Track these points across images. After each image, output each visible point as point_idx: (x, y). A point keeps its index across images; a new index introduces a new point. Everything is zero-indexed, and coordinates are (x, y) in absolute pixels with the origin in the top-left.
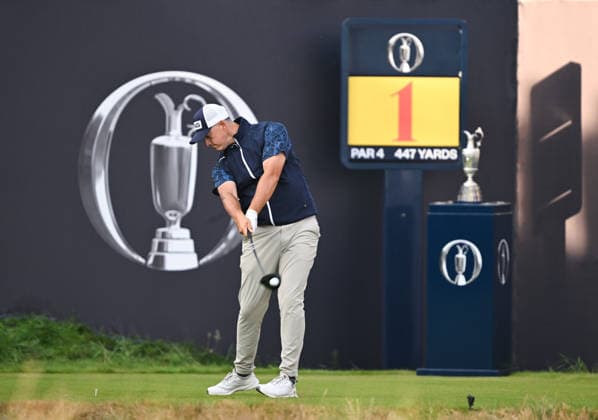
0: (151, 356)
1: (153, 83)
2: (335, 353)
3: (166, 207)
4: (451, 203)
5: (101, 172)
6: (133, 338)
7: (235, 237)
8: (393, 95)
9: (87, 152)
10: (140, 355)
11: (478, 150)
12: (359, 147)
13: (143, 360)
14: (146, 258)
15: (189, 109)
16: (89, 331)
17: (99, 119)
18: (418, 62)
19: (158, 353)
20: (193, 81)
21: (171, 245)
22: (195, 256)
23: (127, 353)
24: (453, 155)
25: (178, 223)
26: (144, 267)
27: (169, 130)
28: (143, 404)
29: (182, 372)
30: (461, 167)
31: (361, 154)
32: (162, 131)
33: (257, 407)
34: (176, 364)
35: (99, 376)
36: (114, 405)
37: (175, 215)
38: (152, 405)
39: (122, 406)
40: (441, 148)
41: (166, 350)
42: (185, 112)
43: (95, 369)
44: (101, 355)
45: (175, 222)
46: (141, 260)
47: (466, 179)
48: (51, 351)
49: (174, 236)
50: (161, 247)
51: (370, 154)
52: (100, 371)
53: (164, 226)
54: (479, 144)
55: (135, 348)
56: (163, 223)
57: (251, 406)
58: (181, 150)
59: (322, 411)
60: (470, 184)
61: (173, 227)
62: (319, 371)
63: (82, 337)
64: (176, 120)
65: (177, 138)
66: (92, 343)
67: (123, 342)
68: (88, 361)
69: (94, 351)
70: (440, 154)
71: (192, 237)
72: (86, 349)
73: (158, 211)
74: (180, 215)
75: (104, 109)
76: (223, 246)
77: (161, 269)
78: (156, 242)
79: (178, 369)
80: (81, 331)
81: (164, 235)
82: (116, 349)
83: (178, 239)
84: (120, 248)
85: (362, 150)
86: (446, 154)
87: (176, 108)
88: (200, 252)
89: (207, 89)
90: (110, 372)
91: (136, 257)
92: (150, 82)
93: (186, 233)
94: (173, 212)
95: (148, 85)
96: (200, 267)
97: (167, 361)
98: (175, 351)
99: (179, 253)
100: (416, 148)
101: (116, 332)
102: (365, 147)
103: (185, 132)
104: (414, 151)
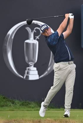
0: (25, 105)
2: (80, 104)
3: (29, 61)
5: (9, 51)
6: (20, 100)
7: (50, 70)
9: (5, 45)
10: (22, 105)
13: (23, 107)
14: (23, 76)
15: (36, 32)
16: (6, 98)
17: (9, 35)
19: (27, 105)
20: (37, 23)
21: (31, 72)
22: (38, 76)
23: (18, 105)
25: (33, 66)
26: (23, 79)
27: (30, 38)
28: (23, 120)
29: (35, 110)
32: (28, 39)
33: (57, 120)
34: (33, 108)
35: (10, 112)
36: (14, 120)
37: (32, 63)
38: (26, 120)
39: (17, 121)
41: (30, 104)
43: (8, 109)
44: (10, 106)
45: (32, 65)
46: (22, 77)
49: (32, 70)
50: (28, 73)
52: (10, 110)
53: (29, 67)
55: (20, 103)
56: (28, 66)
57: (55, 120)
58: (33, 44)
59: (77, 121)
61: (31, 67)
62: (75, 109)
63: (4, 100)
64: (32, 35)
65: (32, 40)
66: (7, 102)
67: (17, 101)
68: (6, 107)
69: (8, 104)
71: (37, 70)
72: (6, 104)
73: (27, 62)
74: (33, 63)
75: (10, 32)
76: (46, 72)
77: (28, 80)
78: (26, 71)
79: (33, 109)
80: (4, 98)
81: (29, 69)
82: (15, 103)
83: (33, 70)
84: (15, 73)
87: (32, 32)
88: (40, 74)
90: (13, 110)
91: (20, 76)
92: (24, 24)
93: (35, 69)
94: (31, 62)
96: (40, 79)
97: (30, 107)
98: (32, 104)
99: (33, 75)
101: (15, 98)
103: (35, 38)
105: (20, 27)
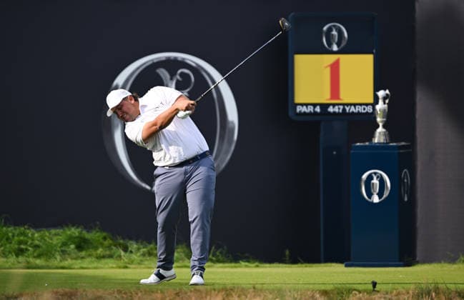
1: (155, 61)
4: (367, 144)
6: (142, 243)
8: (326, 67)
10: (147, 255)
11: (386, 106)
12: (302, 105)
13: (149, 259)
14: (151, 186)
15: (181, 79)
16: (111, 239)
18: (344, 44)
20: (184, 59)
23: (138, 254)
24: (369, 109)
26: (149, 192)
29: (178, 267)
30: (375, 118)
31: (304, 109)
35: (118, 270)
40: (361, 105)
42: (178, 81)
43: (115, 266)
44: (120, 256)
46: (148, 187)
47: (378, 126)
48: (83, 253)
51: (310, 109)
52: (118, 267)
54: (387, 101)
55: (144, 250)
60: (380, 129)
62: (275, 265)
63: (106, 243)
66: (114, 248)
67: (134, 246)
68: (110, 261)
69: (114, 253)
70: (360, 109)
80: (104, 238)
82: (129, 251)
85: (305, 107)
86: (364, 109)
87: (171, 79)
89: (194, 65)
90: (126, 267)
91: (144, 185)
92: (152, 60)
95: (151, 63)
100: (344, 105)
101: (130, 239)
102: (307, 105)
104: (341, 107)
105: (141, 69)
